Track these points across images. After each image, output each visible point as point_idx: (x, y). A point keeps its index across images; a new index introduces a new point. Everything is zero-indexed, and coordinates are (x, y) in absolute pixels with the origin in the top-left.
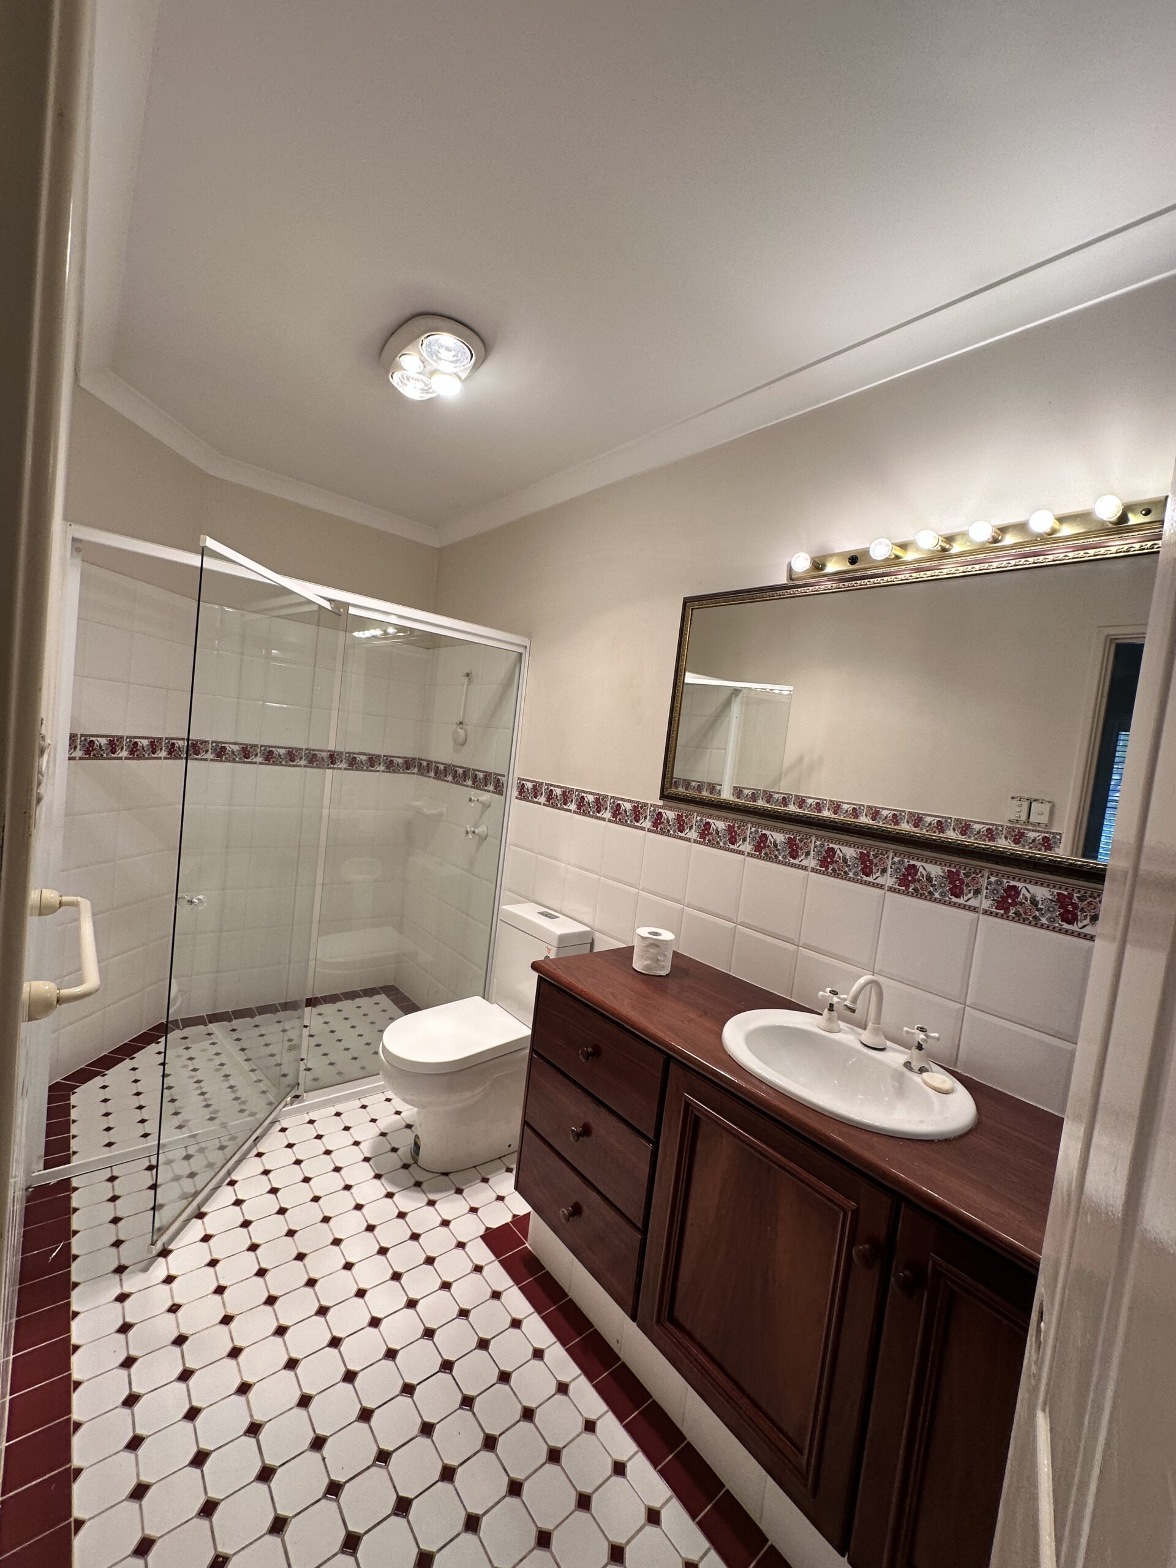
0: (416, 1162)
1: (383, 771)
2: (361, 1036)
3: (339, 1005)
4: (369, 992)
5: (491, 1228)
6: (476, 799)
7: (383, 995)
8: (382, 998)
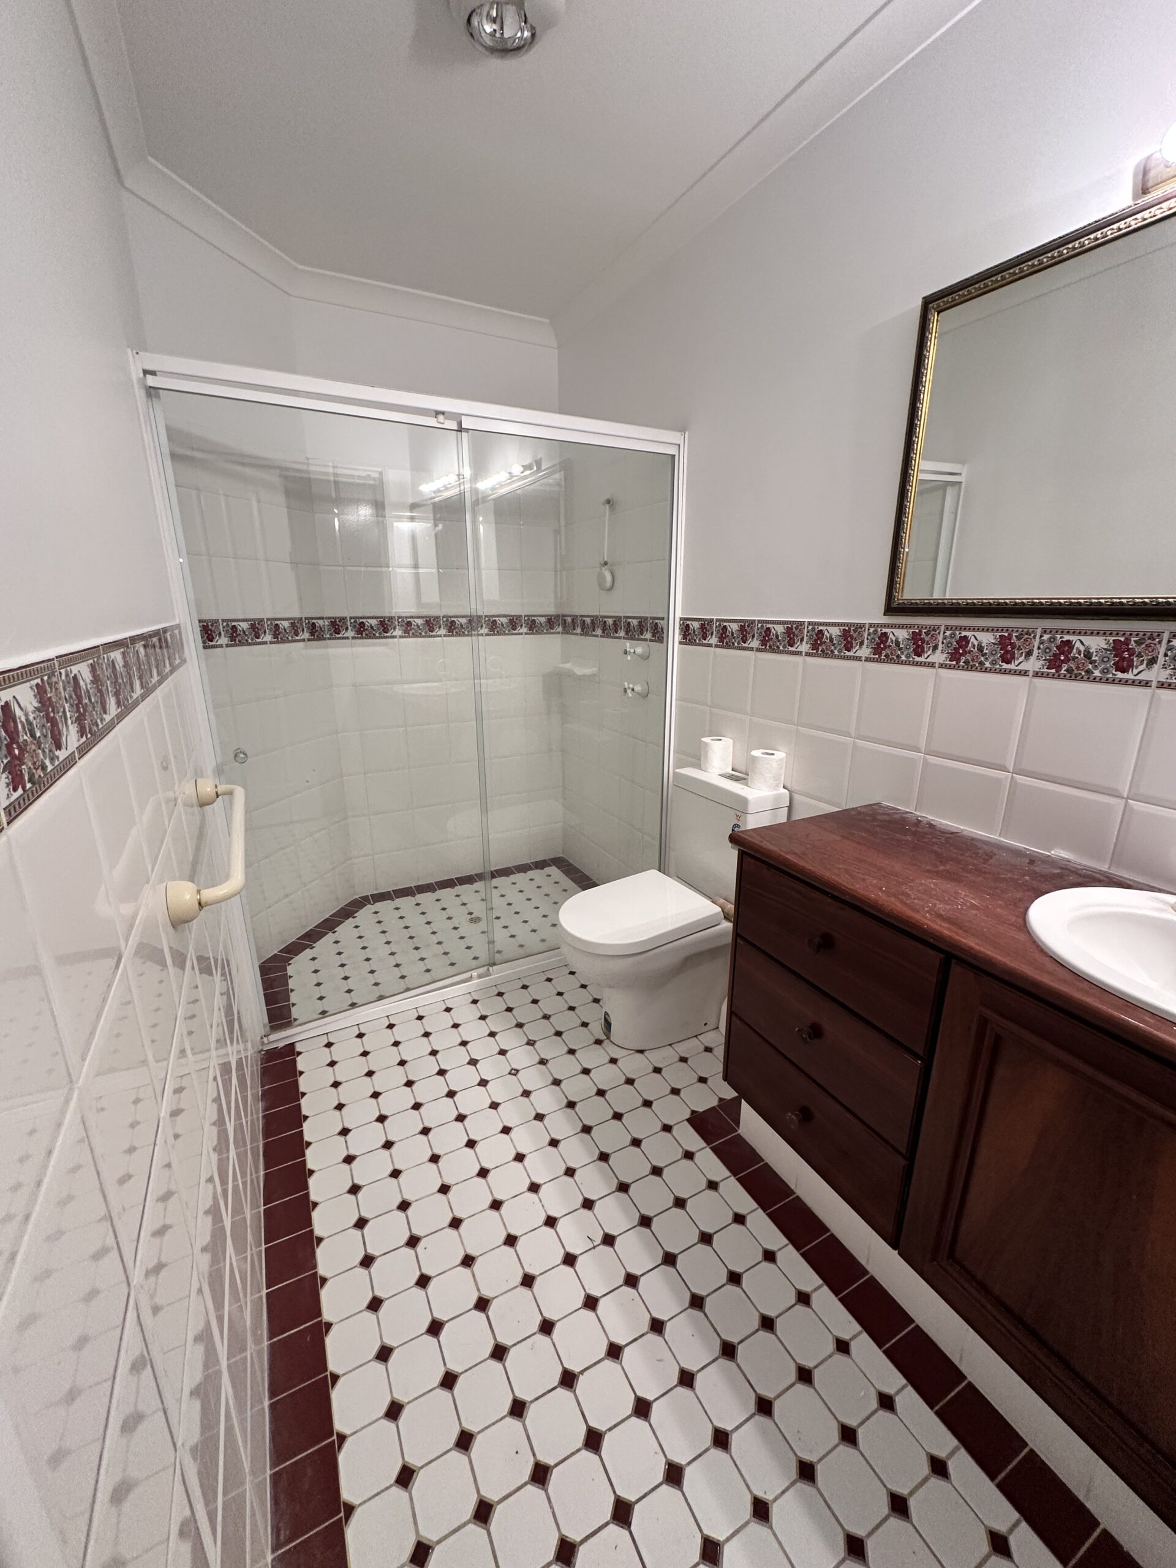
0: (608, 1038)
1: (526, 634)
2: (537, 908)
3: (513, 878)
4: (540, 865)
5: (696, 1112)
6: (632, 651)
7: (554, 867)
8: (553, 870)
